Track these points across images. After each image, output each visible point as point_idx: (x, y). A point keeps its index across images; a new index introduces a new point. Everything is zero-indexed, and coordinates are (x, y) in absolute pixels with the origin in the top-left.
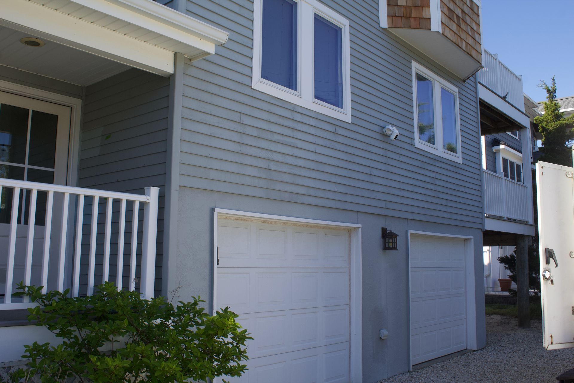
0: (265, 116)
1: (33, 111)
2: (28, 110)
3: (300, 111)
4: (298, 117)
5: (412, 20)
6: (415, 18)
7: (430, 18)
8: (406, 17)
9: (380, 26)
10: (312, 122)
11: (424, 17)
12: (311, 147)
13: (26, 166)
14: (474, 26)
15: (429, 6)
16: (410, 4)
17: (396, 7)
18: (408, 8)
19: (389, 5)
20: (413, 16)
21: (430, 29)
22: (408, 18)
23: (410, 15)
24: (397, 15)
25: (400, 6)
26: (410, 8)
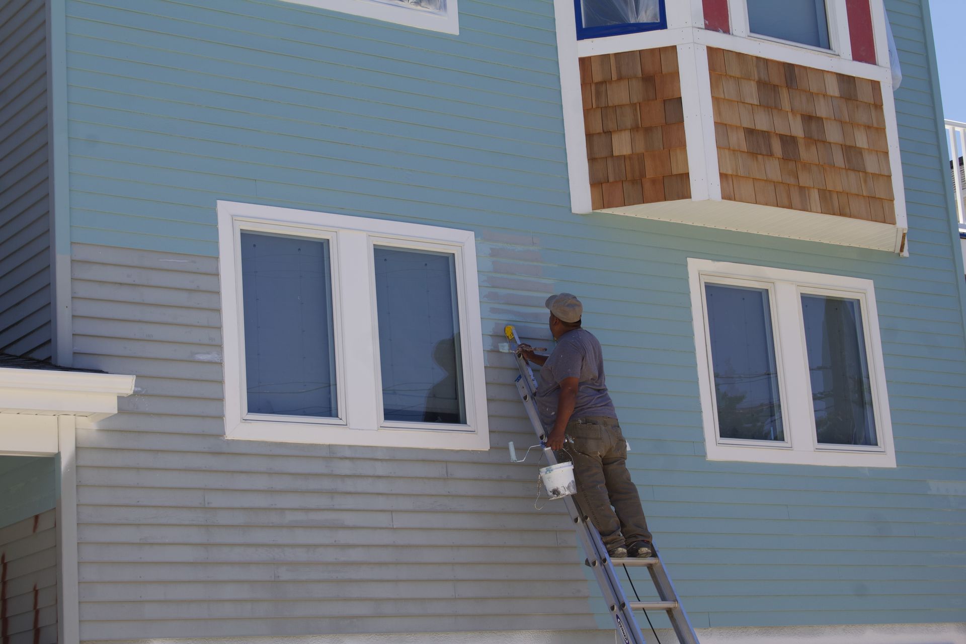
0: (262, 483)
3: (348, 454)
4: (345, 468)
5: (647, 185)
6: (654, 181)
7: (687, 172)
8: (634, 182)
9: (574, 212)
10: (381, 469)
11: (675, 172)
12: (383, 520)
14: (861, 140)
15: (683, 145)
16: (640, 148)
17: (610, 162)
18: (637, 159)
19: (592, 159)
20: (650, 174)
21: (690, 197)
22: (638, 180)
23: (643, 175)
24: (611, 180)
25: (618, 157)
26: (641, 158)
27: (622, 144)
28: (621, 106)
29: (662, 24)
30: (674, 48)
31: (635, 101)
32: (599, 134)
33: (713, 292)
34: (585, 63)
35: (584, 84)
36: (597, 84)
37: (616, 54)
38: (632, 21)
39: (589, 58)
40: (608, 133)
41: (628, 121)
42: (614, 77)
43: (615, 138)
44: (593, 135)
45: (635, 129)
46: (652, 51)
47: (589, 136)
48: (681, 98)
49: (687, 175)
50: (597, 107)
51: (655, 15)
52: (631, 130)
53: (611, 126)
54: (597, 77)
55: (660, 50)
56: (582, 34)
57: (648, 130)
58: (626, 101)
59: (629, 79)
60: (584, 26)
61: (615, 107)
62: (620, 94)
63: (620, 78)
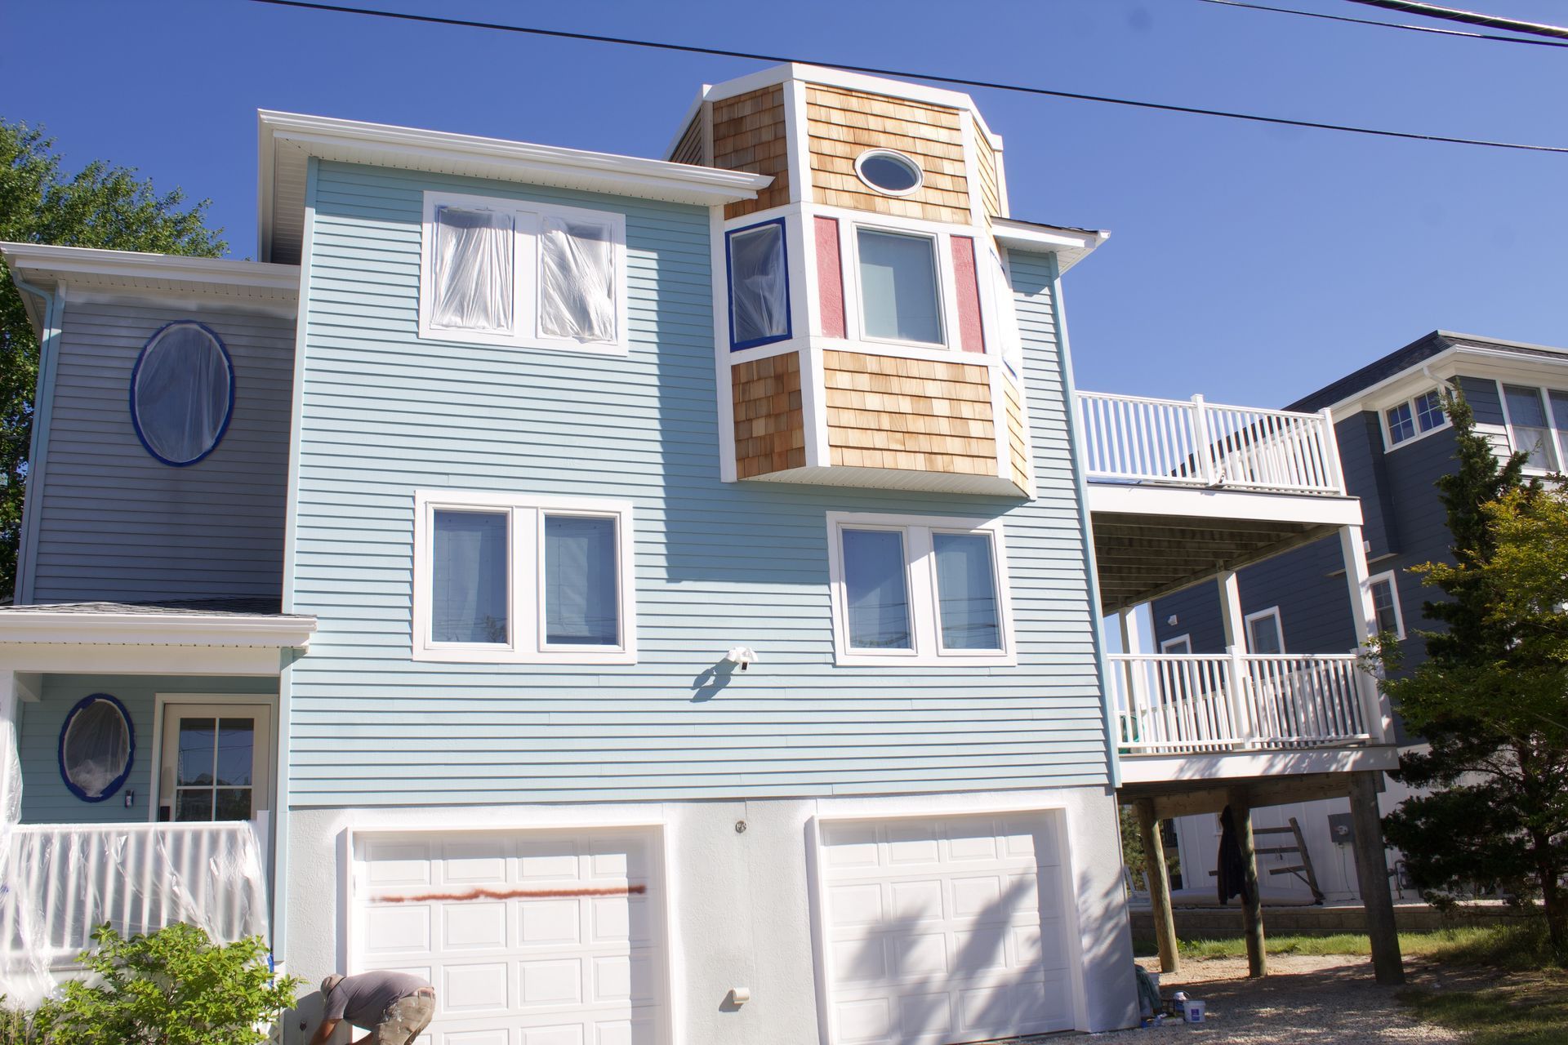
1: (220, 719)
2: (214, 720)
5: (776, 458)
6: (780, 454)
7: (803, 446)
8: (766, 455)
9: (722, 481)
11: (794, 447)
13: (215, 787)
14: (966, 410)
15: (801, 426)
16: (772, 430)
17: (750, 441)
18: (768, 438)
19: (738, 441)
20: (777, 449)
21: (805, 465)
22: (769, 455)
23: (772, 451)
24: (750, 456)
25: (756, 437)
26: (771, 436)
27: (759, 428)
28: (760, 399)
29: (788, 336)
30: (797, 352)
31: (769, 395)
32: (744, 421)
33: (849, 535)
34: (735, 369)
35: (735, 384)
36: (743, 384)
37: (758, 361)
38: (768, 335)
39: (739, 365)
40: (750, 420)
41: (764, 411)
42: (755, 378)
43: (755, 423)
44: (739, 422)
45: (768, 416)
46: (782, 356)
47: (736, 423)
48: (800, 390)
49: (804, 448)
50: (743, 402)
51: (784, 331)
52: (766, 416)
53: (752, 415)
54: (743, 380)
55: (787, 354)
56: (734, 347)
57: (777, 416)
58: (763, 396)
59: (765, 378)
60: (736, 341)
61: (755, 400)
62: (759, 391)
63: (759, 379)
